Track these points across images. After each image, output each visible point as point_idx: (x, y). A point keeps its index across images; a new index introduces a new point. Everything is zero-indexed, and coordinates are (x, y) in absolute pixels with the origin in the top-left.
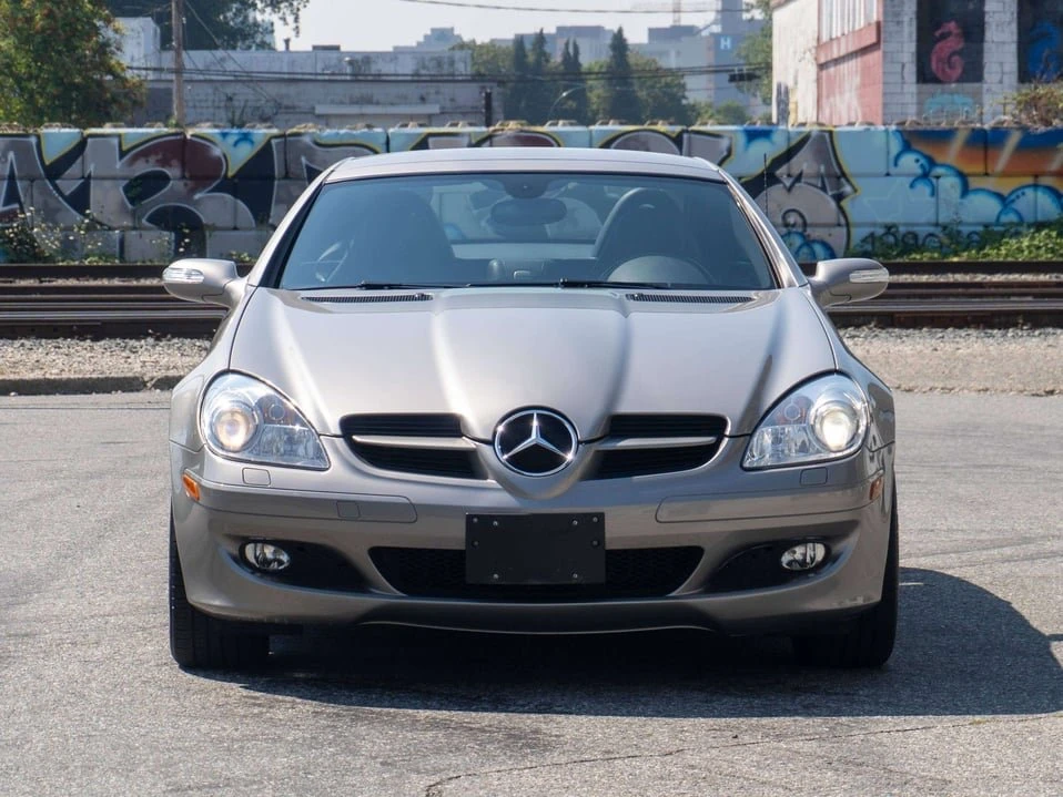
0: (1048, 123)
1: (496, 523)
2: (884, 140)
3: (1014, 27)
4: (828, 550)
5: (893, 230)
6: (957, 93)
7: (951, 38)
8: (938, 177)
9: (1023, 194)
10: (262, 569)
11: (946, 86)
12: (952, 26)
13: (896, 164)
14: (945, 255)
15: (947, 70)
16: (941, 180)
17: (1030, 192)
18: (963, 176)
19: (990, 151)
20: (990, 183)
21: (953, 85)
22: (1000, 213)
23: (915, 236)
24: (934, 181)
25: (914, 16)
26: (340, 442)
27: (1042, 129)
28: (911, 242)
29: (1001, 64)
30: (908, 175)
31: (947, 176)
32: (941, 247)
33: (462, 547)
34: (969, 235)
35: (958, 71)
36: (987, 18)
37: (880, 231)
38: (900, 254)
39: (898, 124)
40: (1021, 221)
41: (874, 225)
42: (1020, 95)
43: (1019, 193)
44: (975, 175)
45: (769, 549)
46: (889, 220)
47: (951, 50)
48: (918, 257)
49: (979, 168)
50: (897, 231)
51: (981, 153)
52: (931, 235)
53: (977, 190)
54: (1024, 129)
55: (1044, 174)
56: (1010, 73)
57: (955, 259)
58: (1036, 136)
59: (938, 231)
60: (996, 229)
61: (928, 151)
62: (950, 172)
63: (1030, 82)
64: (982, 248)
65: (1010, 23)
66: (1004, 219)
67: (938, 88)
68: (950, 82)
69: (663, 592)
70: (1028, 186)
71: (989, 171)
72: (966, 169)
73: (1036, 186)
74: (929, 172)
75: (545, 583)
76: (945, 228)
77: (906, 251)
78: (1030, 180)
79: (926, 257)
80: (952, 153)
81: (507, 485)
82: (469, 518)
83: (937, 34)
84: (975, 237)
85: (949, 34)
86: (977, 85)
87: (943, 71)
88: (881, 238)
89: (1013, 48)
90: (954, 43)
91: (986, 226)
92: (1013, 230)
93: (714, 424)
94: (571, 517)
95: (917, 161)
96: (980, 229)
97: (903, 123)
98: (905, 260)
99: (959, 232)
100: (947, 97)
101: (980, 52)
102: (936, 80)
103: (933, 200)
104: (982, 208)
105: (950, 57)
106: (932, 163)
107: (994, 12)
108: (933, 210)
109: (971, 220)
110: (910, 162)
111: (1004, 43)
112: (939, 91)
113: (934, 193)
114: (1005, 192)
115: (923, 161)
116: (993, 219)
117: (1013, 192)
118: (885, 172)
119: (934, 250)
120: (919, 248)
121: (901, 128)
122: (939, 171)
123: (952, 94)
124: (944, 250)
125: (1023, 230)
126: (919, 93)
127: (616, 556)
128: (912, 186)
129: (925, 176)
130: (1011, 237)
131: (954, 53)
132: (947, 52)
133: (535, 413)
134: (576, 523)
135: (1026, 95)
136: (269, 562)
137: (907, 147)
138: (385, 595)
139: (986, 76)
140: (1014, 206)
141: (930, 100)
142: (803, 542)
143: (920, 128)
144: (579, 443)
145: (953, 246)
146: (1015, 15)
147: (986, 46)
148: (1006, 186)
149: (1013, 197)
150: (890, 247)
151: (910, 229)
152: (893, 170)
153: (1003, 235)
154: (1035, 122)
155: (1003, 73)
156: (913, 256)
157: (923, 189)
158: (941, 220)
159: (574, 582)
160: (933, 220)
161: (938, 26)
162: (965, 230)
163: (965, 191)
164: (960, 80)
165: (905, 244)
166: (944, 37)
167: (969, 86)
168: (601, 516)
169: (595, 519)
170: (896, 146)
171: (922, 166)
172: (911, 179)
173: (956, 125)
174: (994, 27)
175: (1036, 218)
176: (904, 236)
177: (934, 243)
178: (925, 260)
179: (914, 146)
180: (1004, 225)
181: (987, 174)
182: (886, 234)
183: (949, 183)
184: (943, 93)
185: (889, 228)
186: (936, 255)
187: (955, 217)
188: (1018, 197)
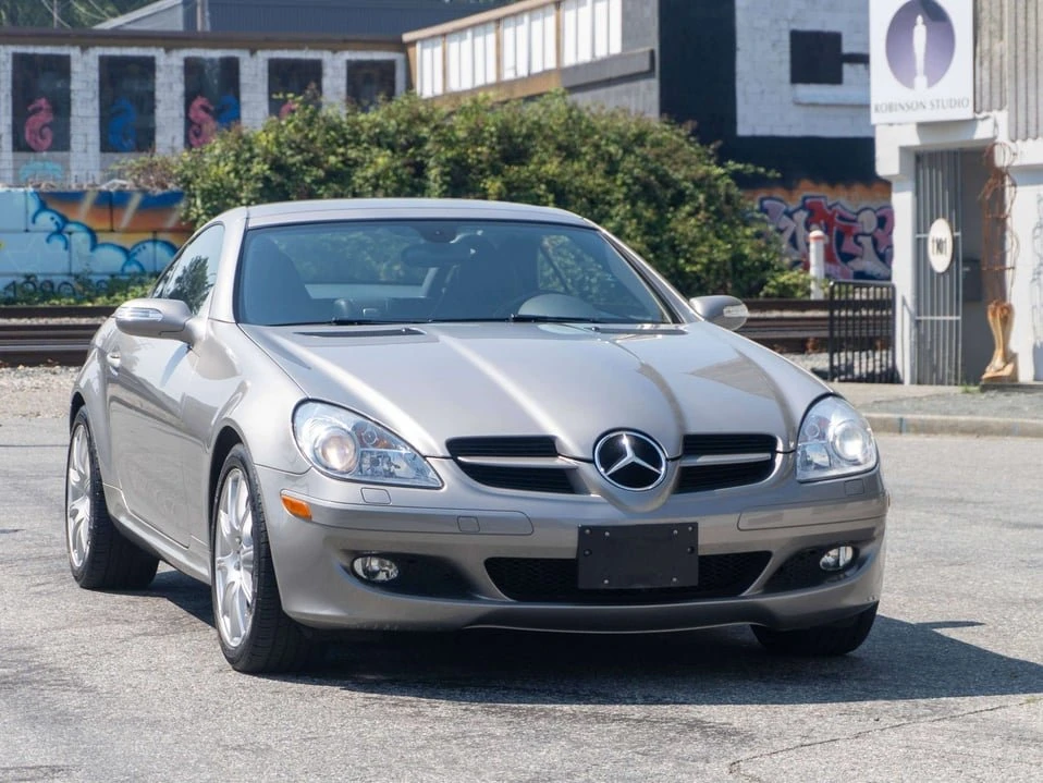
0: (164, 186)
1: (607, 534)
2: (23, 199)
3: (96, 103)
4: (856, 552)
5: (32, 279)
6: (49, 161)
7: (42, 112)
8: (70, 233)
9: (144, 248)
10: (369, 579)
11: (38, 155)
12: (42, 102)
13: (34, 221)
14: (79, 301)
15: (39, 140)
16: (73, 236)
17: (149, 246)
18: (91, 232)
19: (116, 212)
20: (115, 238)
21: (45, 154)
22: (125, 265)
23: (52, 285)
24: (67, 236)
25: (10, 94)
26: (450, 463)
27: (159, 191)
28: (48, 289)
29: (86, 135)
30: (45, 231)
31: (77, 232)
32: (74, 294)
33: (572, 556)
34: (98, 283)
35: (48, 142)
36: (72, 96)
37: (21, 280)
38: (42, 300)
39: (34, 187)
40: (143, 272)
41: (17, 274)
42: (138, 162)
43: (141, 246)
44: (102, 231)
45: (813, 552)
46: (28, 270)
47: (41, 124)
48: (57, 302)
49: (107, 226)
50: (36, 280)
51: (107, 212)
52: (66, 283)
53: (103, 245)
54: (144, 192)
55: (162, 230)
56: (93, 143)
57: (89, 305)
58: (154, 198)
59: (71, 280)
60: (121, 278)
61: (61, 211)
62: (81, 229)
63: (147, 151)
64: (113, 295)
65: (92, 100)
66: (128, 269)
67: (31, 156)
68: (41, 151)
69: (735, 593)
70: (148, 241)
71: (115, 228)
72: (96, 226)
73: (155, 241)
74: (63, 227)
75: (649, 587)
76: (77, 276)
77: (46, 297)
78: (149, 236)
79: (64, 303)
80: (83, 212)
81: (611, 499)
82: (582, 530)
83: (30, 108)
84: (104, 286)
85: (41, 109)
86: (65, 154)
87: (36, 141)
88: (22, 285)
89: (95, 122)
90: (44, 117)
91: (112, 276)
92: (137, 279)
93: (766, 442)
94: (671, 527)
95: (52, 219)
96: (107, 278)
97: (39, 186)
98: (45, 305)
99: (90, 281)
100: (40, 164)
101: (67, 126)
102: (30, 149)
103: (66, 253)
104: (109, 260)
105: (40, 131)
106: (65, 221)
107: (78, 91)
108: (66, 261)
109: (99, 270)
110: (46, 220)
111: (87, 117)
112: (32, 158)
113: (67, 246)
114: (128, 246)
115: (57, 219)
116: (118, 270)
117: (135, 246)
118: (23, 228)
119: (69, 296)
120: (58, 296)
121: (38, 190)
122: (71, 227)
123: (43, 160)
124: (78, 296)
125: (147, 279)
126: (15, 161)
127: (706, 561)
128: (48, 240)
129: (59, 232)
130: (135, 285)
131: (44, 126)
132: (37, 126)
133: (624, 434)
134: (676, 532)
135: (144, 162)
136: (375, 573)
137: (43, 207)
138: (493, 601)
139: (73, 145)
140: (136, 258)
141: (24, 166)
142: (837, 546)
143: (53, 190)
144: (667, 460)
145: (87, 293)
146: (97, 93)
147: (72, 119)
148: (129, 242)
149: (136, 250)
150: (31, 294)
151: (48, 278)
152: (31, 227)
153: (128, 283)
154: (152, 186)
155: (87, 143)
156: (53, 301)
157: (58, 243)
158: (73, 271)
159: (672, 585)
160: (67, 271)
161: (31, 102)
162: (95, 279)
163: (94, 245)
164: (49, 149)
165: (43, 291)
166: (36, 111)
167: (57, 155)
168: (695, 526)
169: (690, 529)
170: (33, 206)
171: (57, 223)
172: (47, 235)
173: (85, 187)
174: (78, 104)
175: (155, 267)
176: (42, 284)
177: (66, 290)
178: (63, 305)
179: (50, 206)
180: (129, 274)
181: (112, 231)
182: (26, 283)
183: (80, 239)
184: (36, 160)
185: (28, 277)
186: (72, 301)
187: (86, 267)
188: (139, 250)
